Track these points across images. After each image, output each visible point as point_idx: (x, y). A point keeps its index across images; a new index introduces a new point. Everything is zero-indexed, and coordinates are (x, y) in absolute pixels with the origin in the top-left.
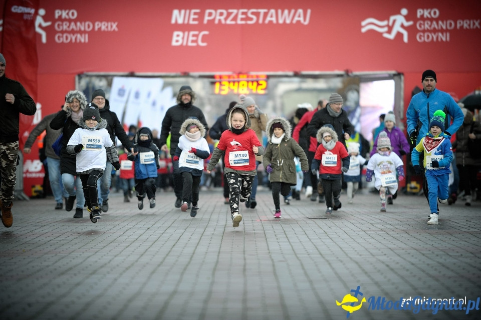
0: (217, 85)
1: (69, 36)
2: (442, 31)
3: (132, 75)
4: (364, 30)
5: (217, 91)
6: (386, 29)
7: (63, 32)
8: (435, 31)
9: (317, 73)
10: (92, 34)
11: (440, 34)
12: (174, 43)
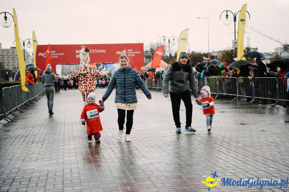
1: (54, 57)
2: (133, 54)
3: (68, 64)
4: (117, 54)
6: (121, 54)
7: (52, 56)
8: (131, 54)
9: (108, 63)
10: (59, 56)
11: (133, 55)
12: (77, 57)
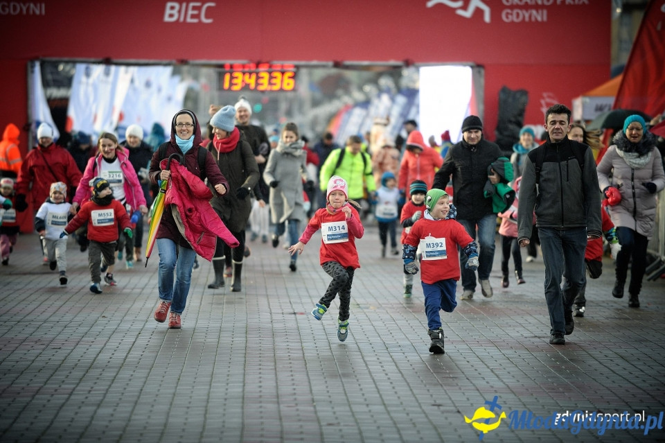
0: (227, 77)
1: (18, 6)
2: (537, 7)
3: (108, 61)
4: (430, 4)
5: (227, 85)
6: (460, 4)
8: (527, 7)
11: (534, 12)
12: (167, 19)
